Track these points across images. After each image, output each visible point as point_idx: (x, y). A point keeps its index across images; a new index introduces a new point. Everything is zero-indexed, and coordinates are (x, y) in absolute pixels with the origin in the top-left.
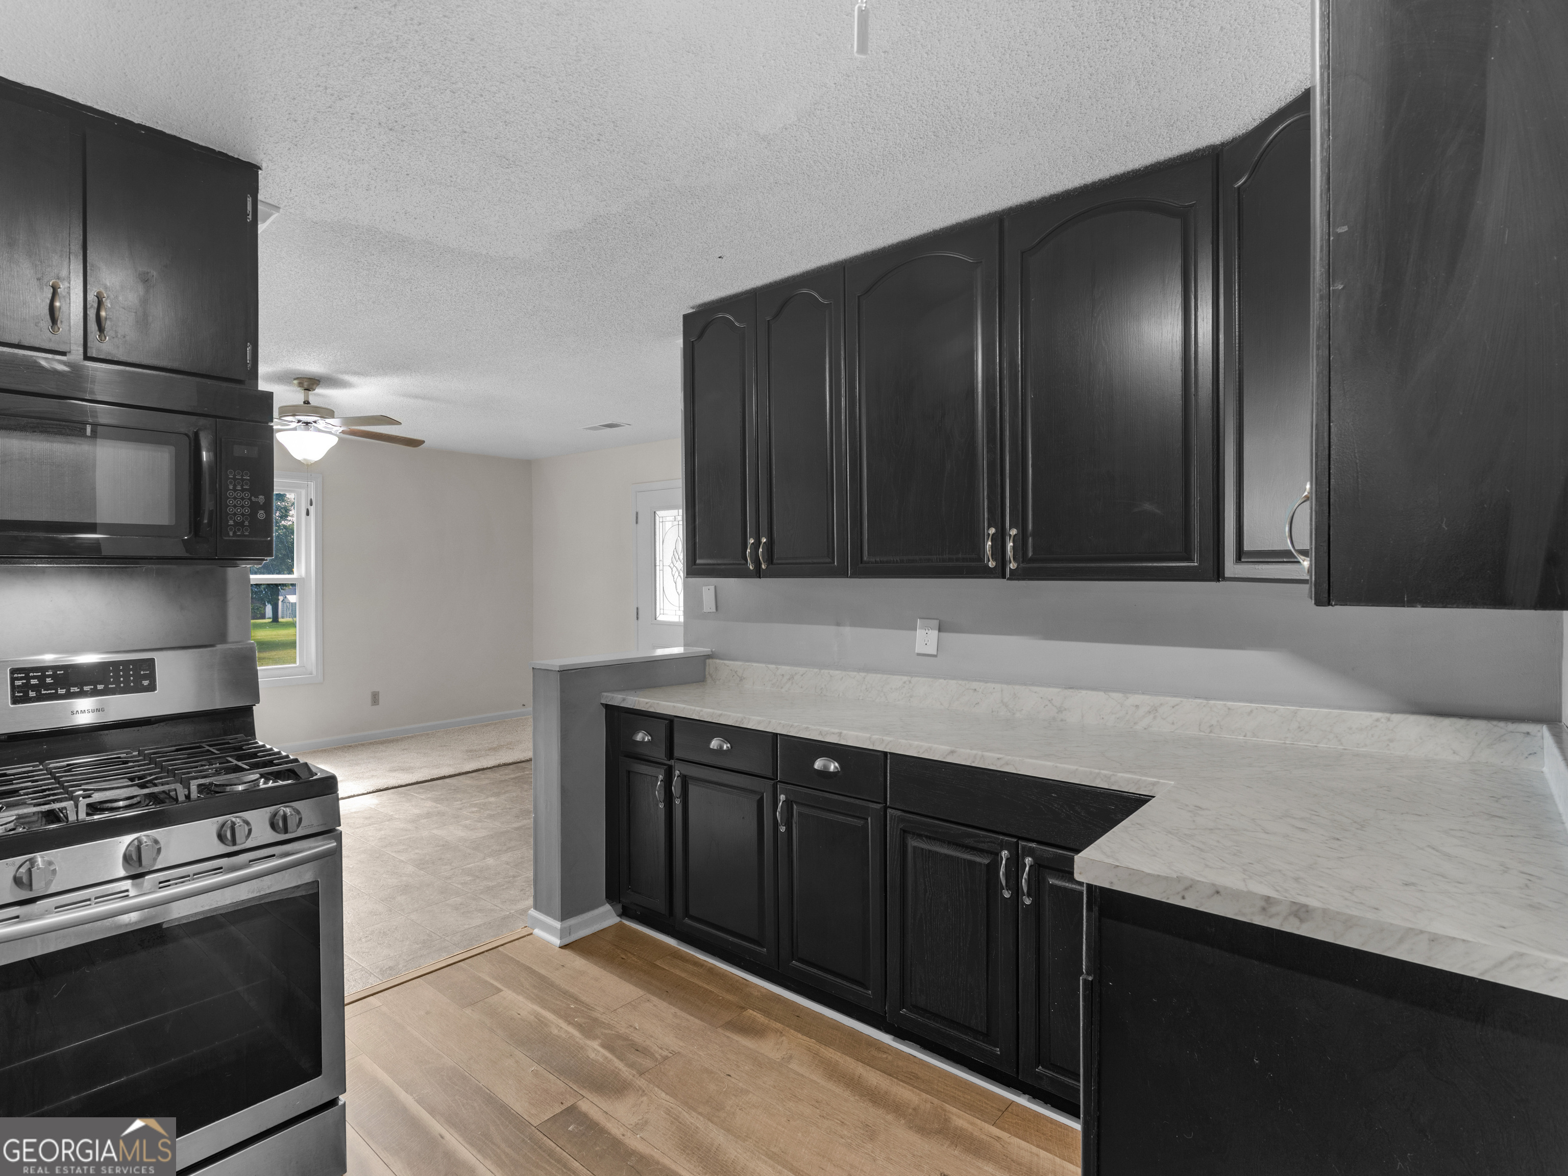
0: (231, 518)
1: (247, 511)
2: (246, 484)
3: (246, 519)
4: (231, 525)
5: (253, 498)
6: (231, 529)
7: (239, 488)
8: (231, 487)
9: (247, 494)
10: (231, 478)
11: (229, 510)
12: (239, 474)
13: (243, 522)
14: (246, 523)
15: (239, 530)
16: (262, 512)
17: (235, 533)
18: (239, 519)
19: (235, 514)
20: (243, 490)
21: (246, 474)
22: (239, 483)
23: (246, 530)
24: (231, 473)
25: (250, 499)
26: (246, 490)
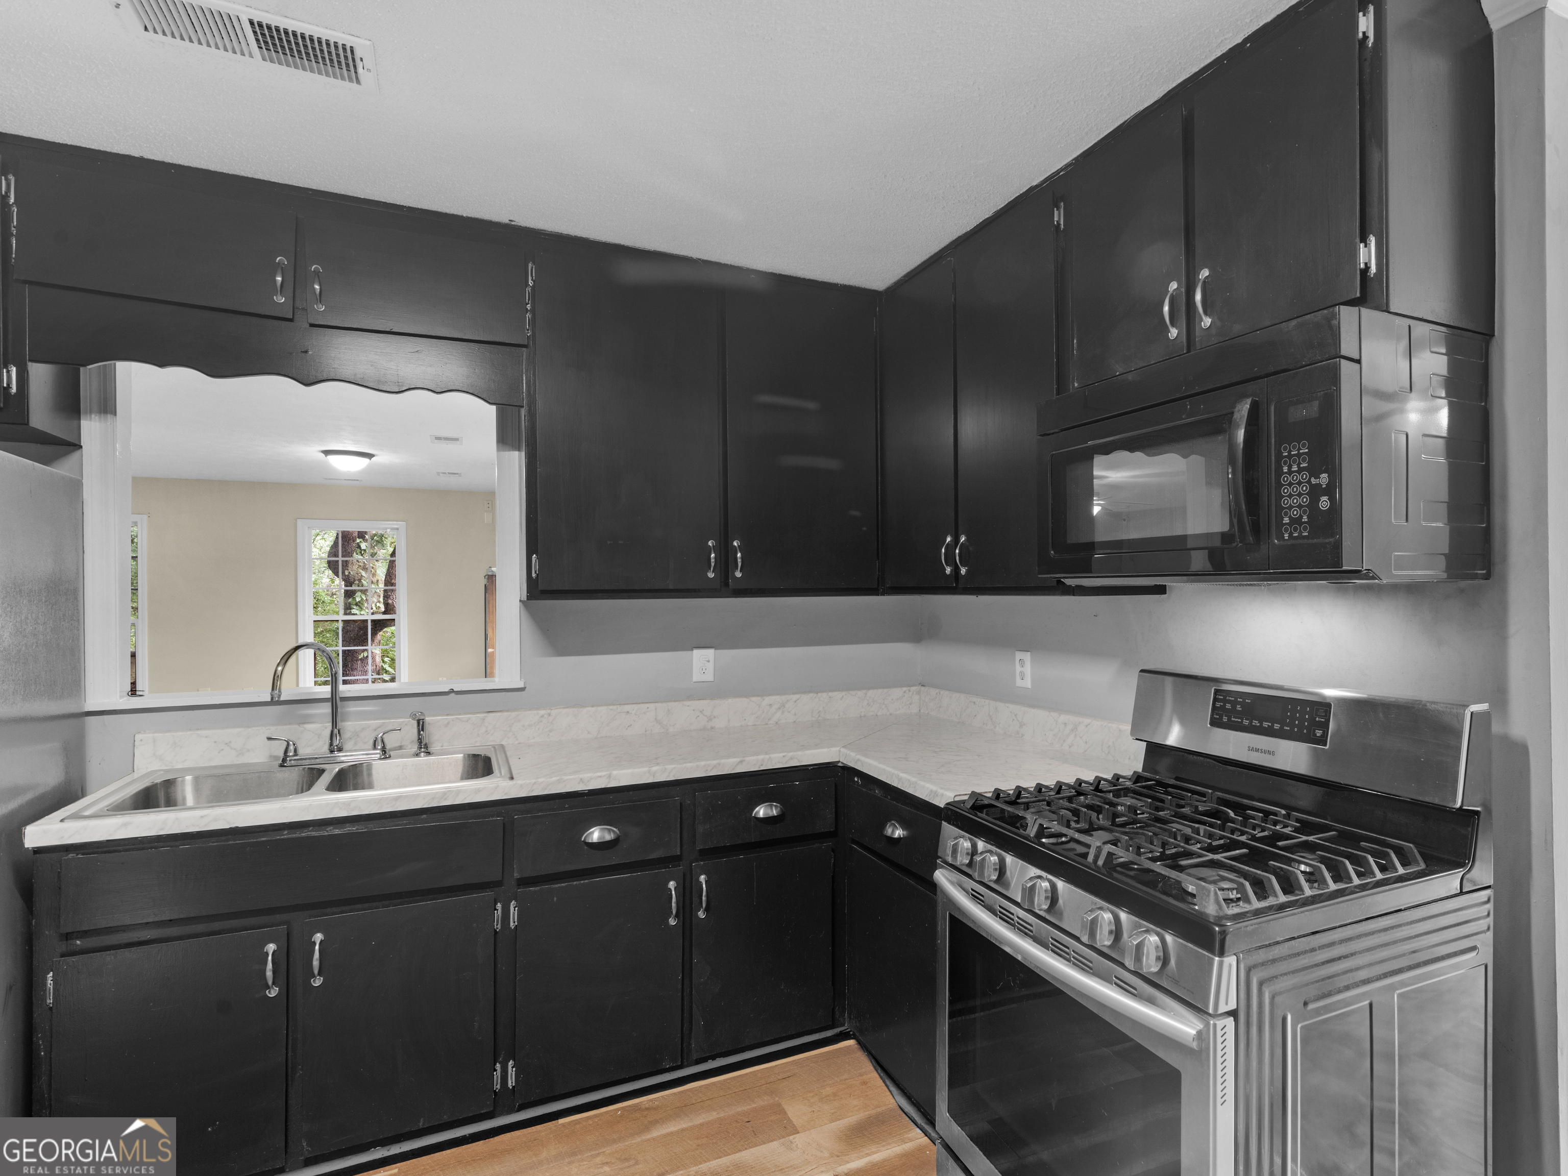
0: (1286, 514)
1: (1306, 500)
2: (1304, 460)
3: (1305, 512)
4: (1286, 524)
5: (1313, 480)
6: (1286, 530)
7: (1295, 468)
8: (1285, 469)
9: (1305, 475)
10: (1286, 457)
11: (1284, 502)
12: (1294, 447)
13: (1301, 517)
14: (1305, 519)
15: (1296, 529)
16: (1325, 498)
17: (1291, 534)
18: (1295, 513)
19: (1291, 507)
20: (1300, 470)
21: (1304, 446)
22: (1294, 462)
23: (1305, 529)
24: (1285, 449)
25: (1309, 482)
26: (1304, 469)
